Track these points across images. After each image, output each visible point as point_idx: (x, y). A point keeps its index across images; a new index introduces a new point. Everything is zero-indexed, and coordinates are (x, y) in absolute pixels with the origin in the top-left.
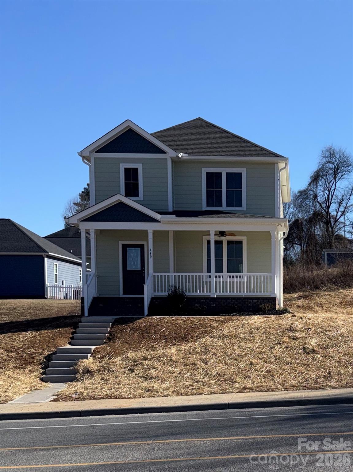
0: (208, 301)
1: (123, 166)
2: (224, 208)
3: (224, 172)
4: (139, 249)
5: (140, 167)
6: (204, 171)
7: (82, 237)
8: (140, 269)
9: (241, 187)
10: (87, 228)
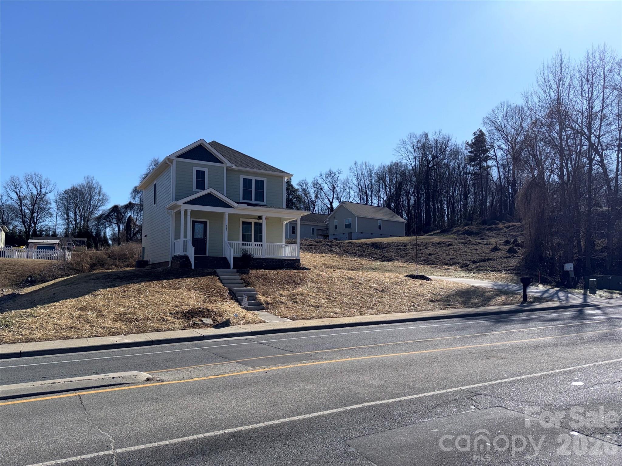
0: (261, 260)
1: (195, 169)
2: (253, 201)
3: (254, 179)
4: (203, 224)
5: (206, 170)
6: (242, 177)
7: (181, 214)
8: (203, 238)
9: (263, 189)
10: (186, 209)
